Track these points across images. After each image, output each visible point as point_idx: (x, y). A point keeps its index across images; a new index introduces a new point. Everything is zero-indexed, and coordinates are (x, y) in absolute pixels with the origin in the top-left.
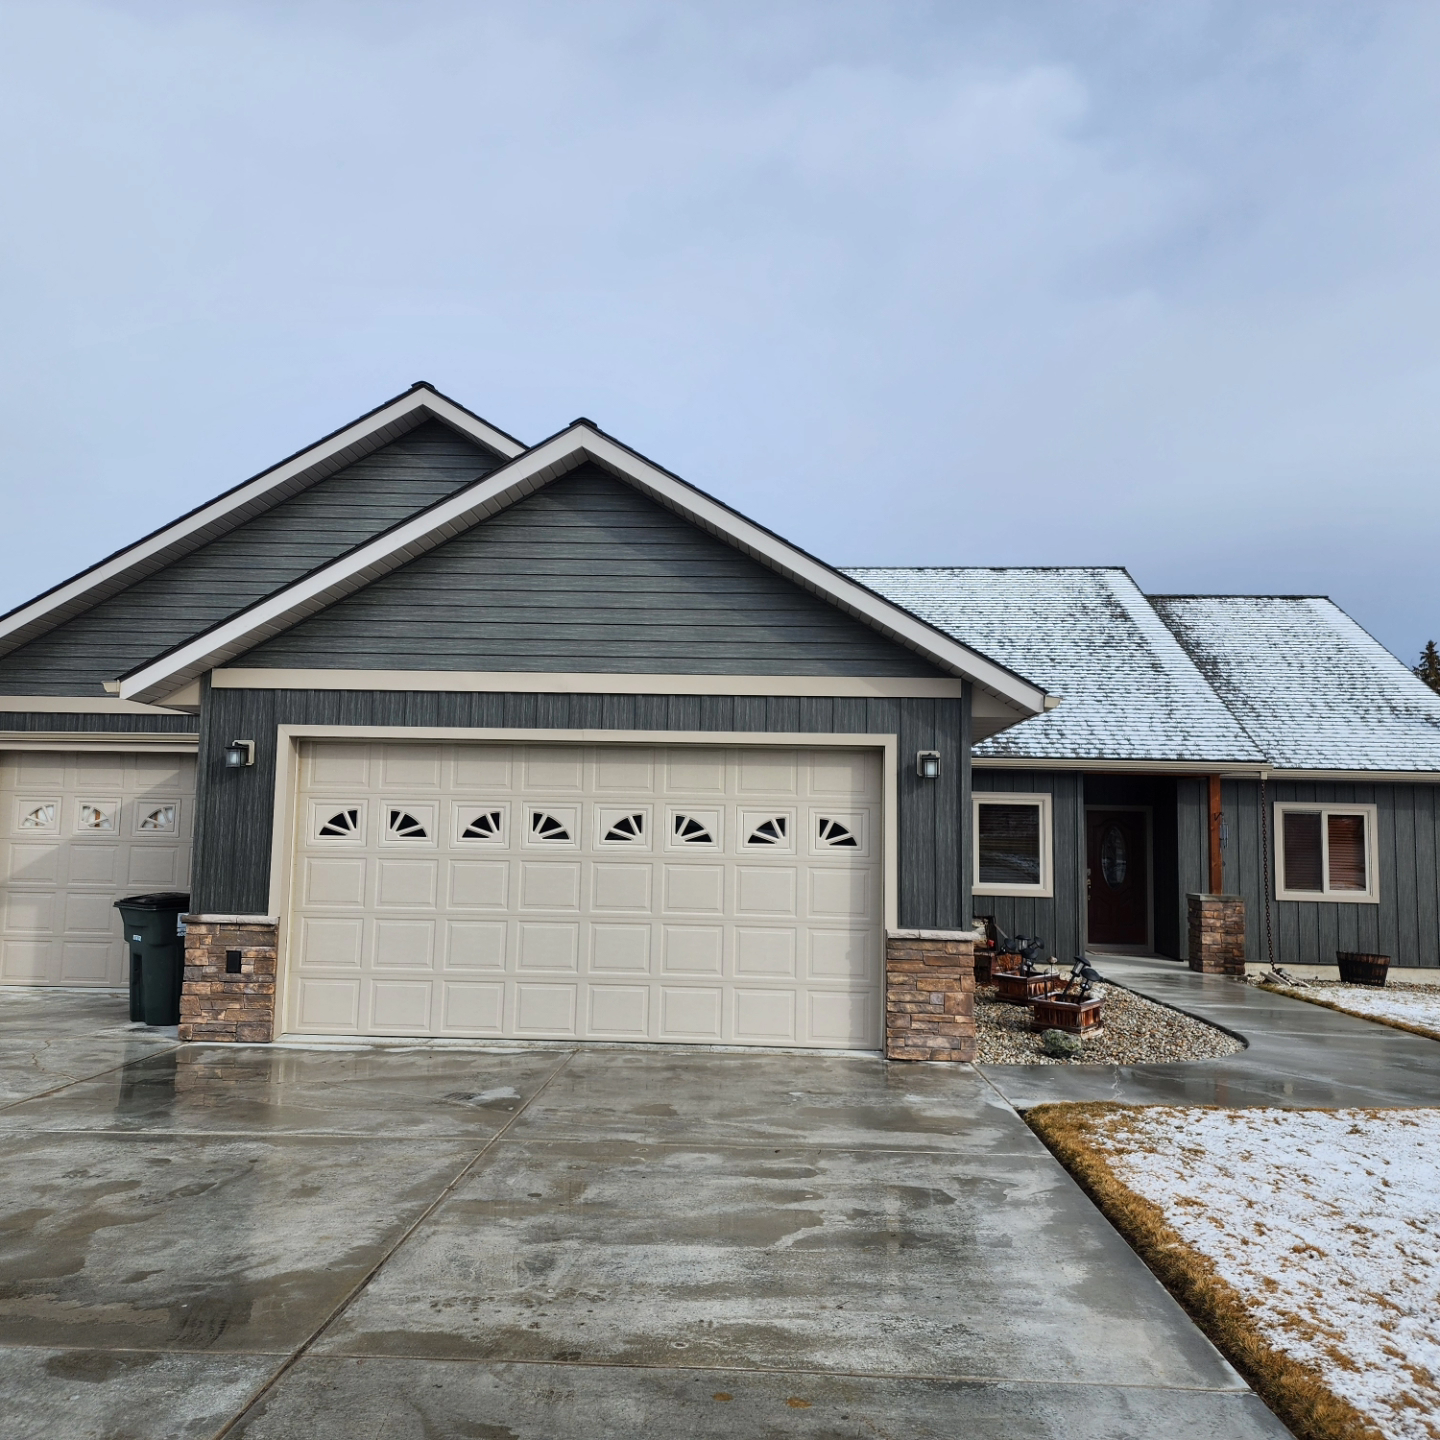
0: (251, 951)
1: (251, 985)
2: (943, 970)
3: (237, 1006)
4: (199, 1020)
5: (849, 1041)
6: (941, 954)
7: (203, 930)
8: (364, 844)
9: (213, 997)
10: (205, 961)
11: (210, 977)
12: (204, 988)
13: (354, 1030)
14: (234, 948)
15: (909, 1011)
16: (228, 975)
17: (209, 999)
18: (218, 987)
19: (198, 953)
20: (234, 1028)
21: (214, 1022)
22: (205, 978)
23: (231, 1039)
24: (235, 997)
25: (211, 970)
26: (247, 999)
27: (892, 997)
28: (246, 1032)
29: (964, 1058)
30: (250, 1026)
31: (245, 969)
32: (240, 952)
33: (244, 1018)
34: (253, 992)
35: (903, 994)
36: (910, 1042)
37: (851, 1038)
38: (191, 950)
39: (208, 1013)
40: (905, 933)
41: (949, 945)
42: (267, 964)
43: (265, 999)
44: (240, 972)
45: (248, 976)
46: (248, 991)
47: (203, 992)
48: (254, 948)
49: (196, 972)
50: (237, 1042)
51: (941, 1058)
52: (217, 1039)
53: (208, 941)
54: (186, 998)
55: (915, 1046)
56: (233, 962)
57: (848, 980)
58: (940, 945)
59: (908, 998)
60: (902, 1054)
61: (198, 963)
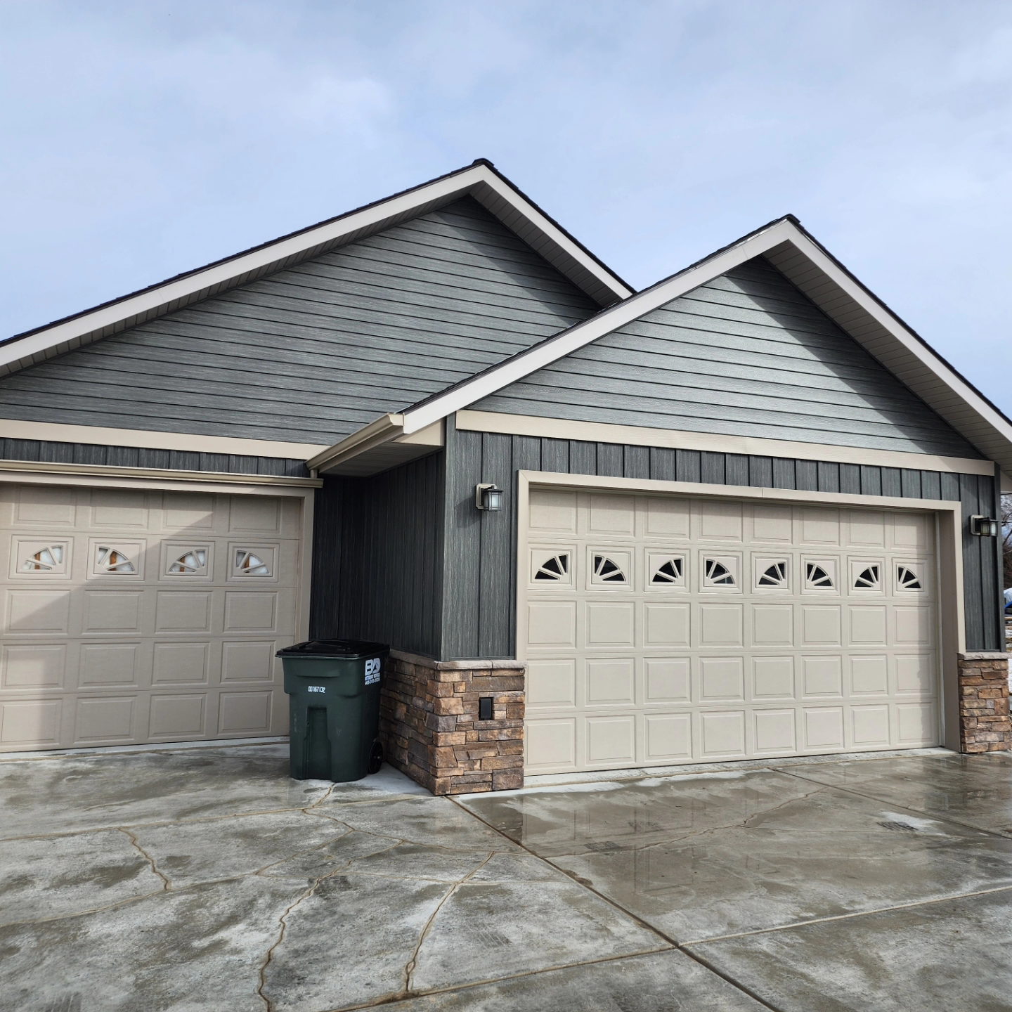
0: (502, 697)
1: (505, 731)
2: (993, 682)
3: (492, 754)
4: (456, 772)
5: (922, 741)
6: (991, 670)
7: (456, 677)
8: (574, 587)
9: (468, 748)
10: (460, 710)
11: (465, 726)
12: (458, 738)
13: (572, 768)
14: (487, 695)
15: (976, 715)
16: (483, 723)
17: (464, 749)
18: (473, 735)
19: (453, 701)
20: (490, 777)
21: (471, 773)
22: (459, 727)
23: (487, 789)
24: (489, 745)
25: (465, 719)
26: (501, 746)
27: (967, 706)
28: (501, 779)
29: (1006, 747)
30: (505, 773)
31: (498, 714)
32: (492, 698)
33: (498, 765)
34: (506, 738)
35: (973, 702)
36: (978, 739)
37: (923, 739)
38: (446, 700)
39: (464, 763)
40: (973, 655)
41: (996, 663)
42: (517, 708)
43: (516, 744)
44: (492, 718)
45: (501, 722)
46: (503, 738)
47: (459, 742)
48: (506, 693)
49: (452, 722)
50: (493, 791)
51: (994, 749)
52: (474, 790)
53: (462, 688)
54: (442, 750)
55: (981, 742)
56: (485, 709)
57: (919, 694)
58: (990, 664)
59: (975, 705)
60: (973, 748)
61: (454, 712)
